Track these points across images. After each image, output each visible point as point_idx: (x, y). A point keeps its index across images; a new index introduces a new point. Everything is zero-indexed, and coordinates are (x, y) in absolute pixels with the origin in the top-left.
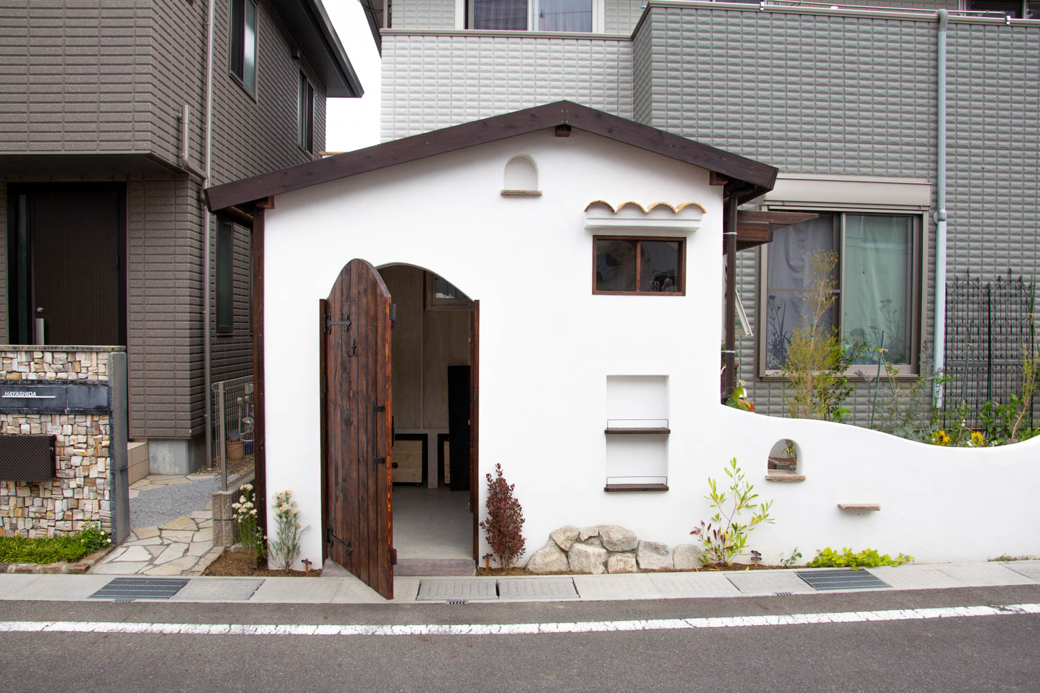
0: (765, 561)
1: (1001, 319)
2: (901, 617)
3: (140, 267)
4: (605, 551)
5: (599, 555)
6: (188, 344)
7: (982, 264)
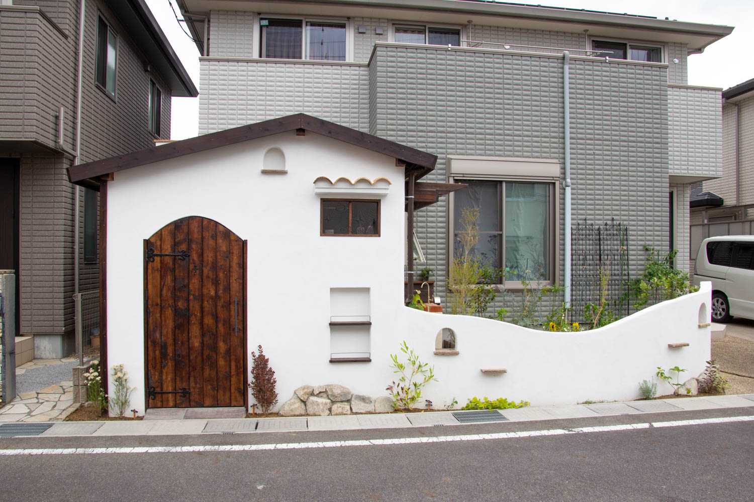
0: (435, 407)
1: (607, 250)
2: (506, 437)
3: (29, 216)
4: (330, 401)
5: (326, 404)
6: (62, 269)
7: (595, 215)
